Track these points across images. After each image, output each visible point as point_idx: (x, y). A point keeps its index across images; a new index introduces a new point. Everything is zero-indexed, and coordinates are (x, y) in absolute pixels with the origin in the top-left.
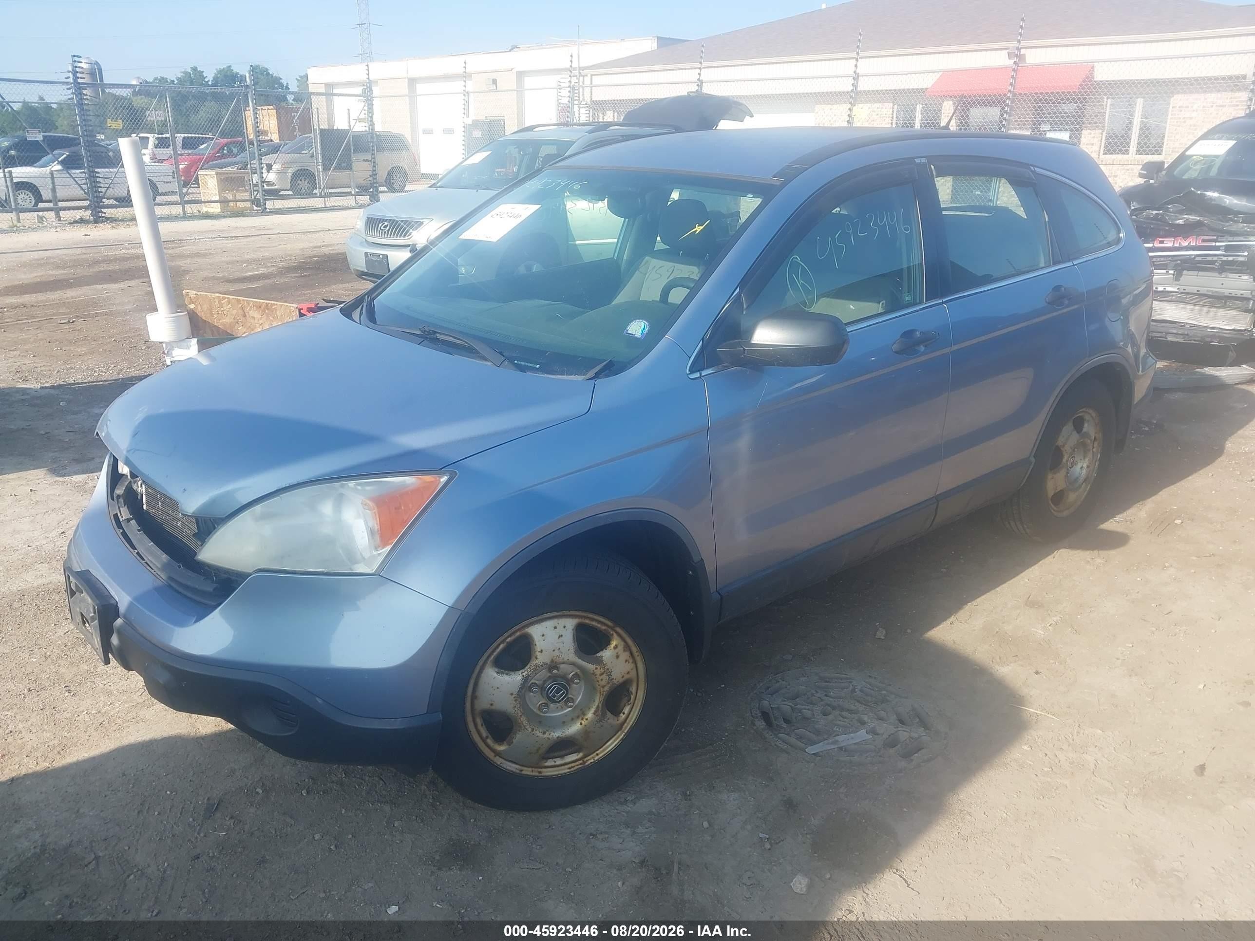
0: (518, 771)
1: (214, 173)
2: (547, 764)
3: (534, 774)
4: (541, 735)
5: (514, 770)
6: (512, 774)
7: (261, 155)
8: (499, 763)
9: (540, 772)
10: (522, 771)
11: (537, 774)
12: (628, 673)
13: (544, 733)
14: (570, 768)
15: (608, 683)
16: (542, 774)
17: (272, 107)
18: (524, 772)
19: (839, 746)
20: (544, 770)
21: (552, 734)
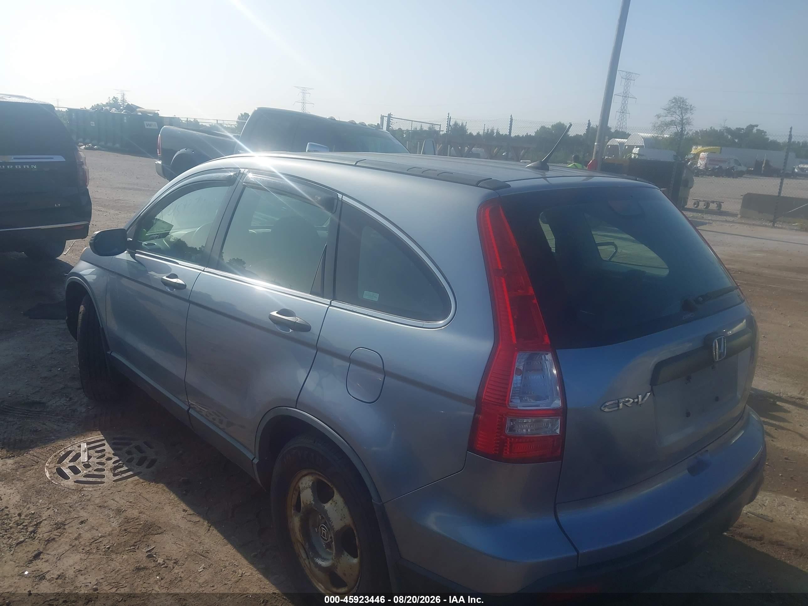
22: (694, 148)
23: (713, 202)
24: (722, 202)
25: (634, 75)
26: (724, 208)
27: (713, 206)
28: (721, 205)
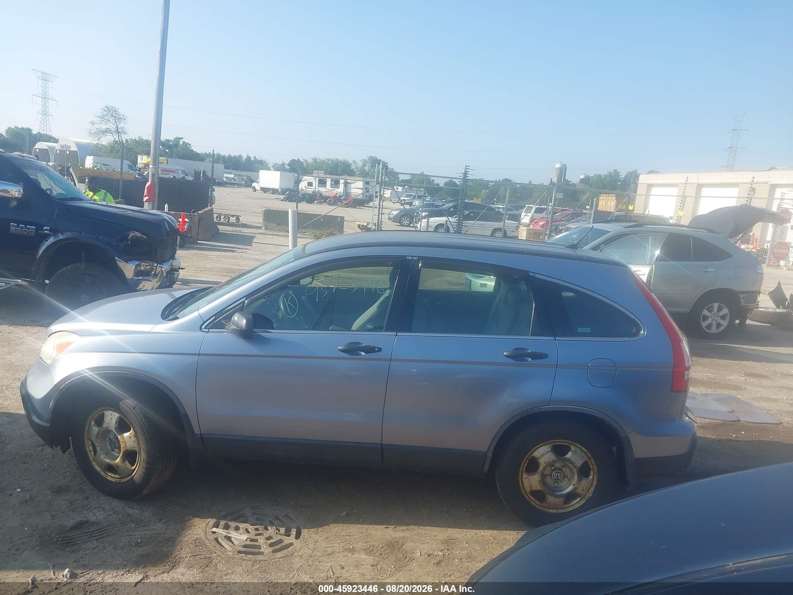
0: (99, 472)
1: (526, 229)
2: (109, 474)
3: (104, 476)
4: (103, 458)
5: (98, 470)
6: (96, 471)
7: (552, 222)
8: (93, 464)
9: (106, 476)
10: (100, 472)
11: (105, 476)
12: (134, 447)
13: (104, 458)
14: (116, 480)
15: (125, 447)
16: (107, 478)
17: (614, 195)
18: (101, 473)
19: (229, 535)
20: (108, 476)
21: (107, 460)
22: (140, 158)
23: (233, 216)
24: (239, 216)
25: (51, 76)
26: (243, 220)
27: (233, 220)
28: (239, 219)
